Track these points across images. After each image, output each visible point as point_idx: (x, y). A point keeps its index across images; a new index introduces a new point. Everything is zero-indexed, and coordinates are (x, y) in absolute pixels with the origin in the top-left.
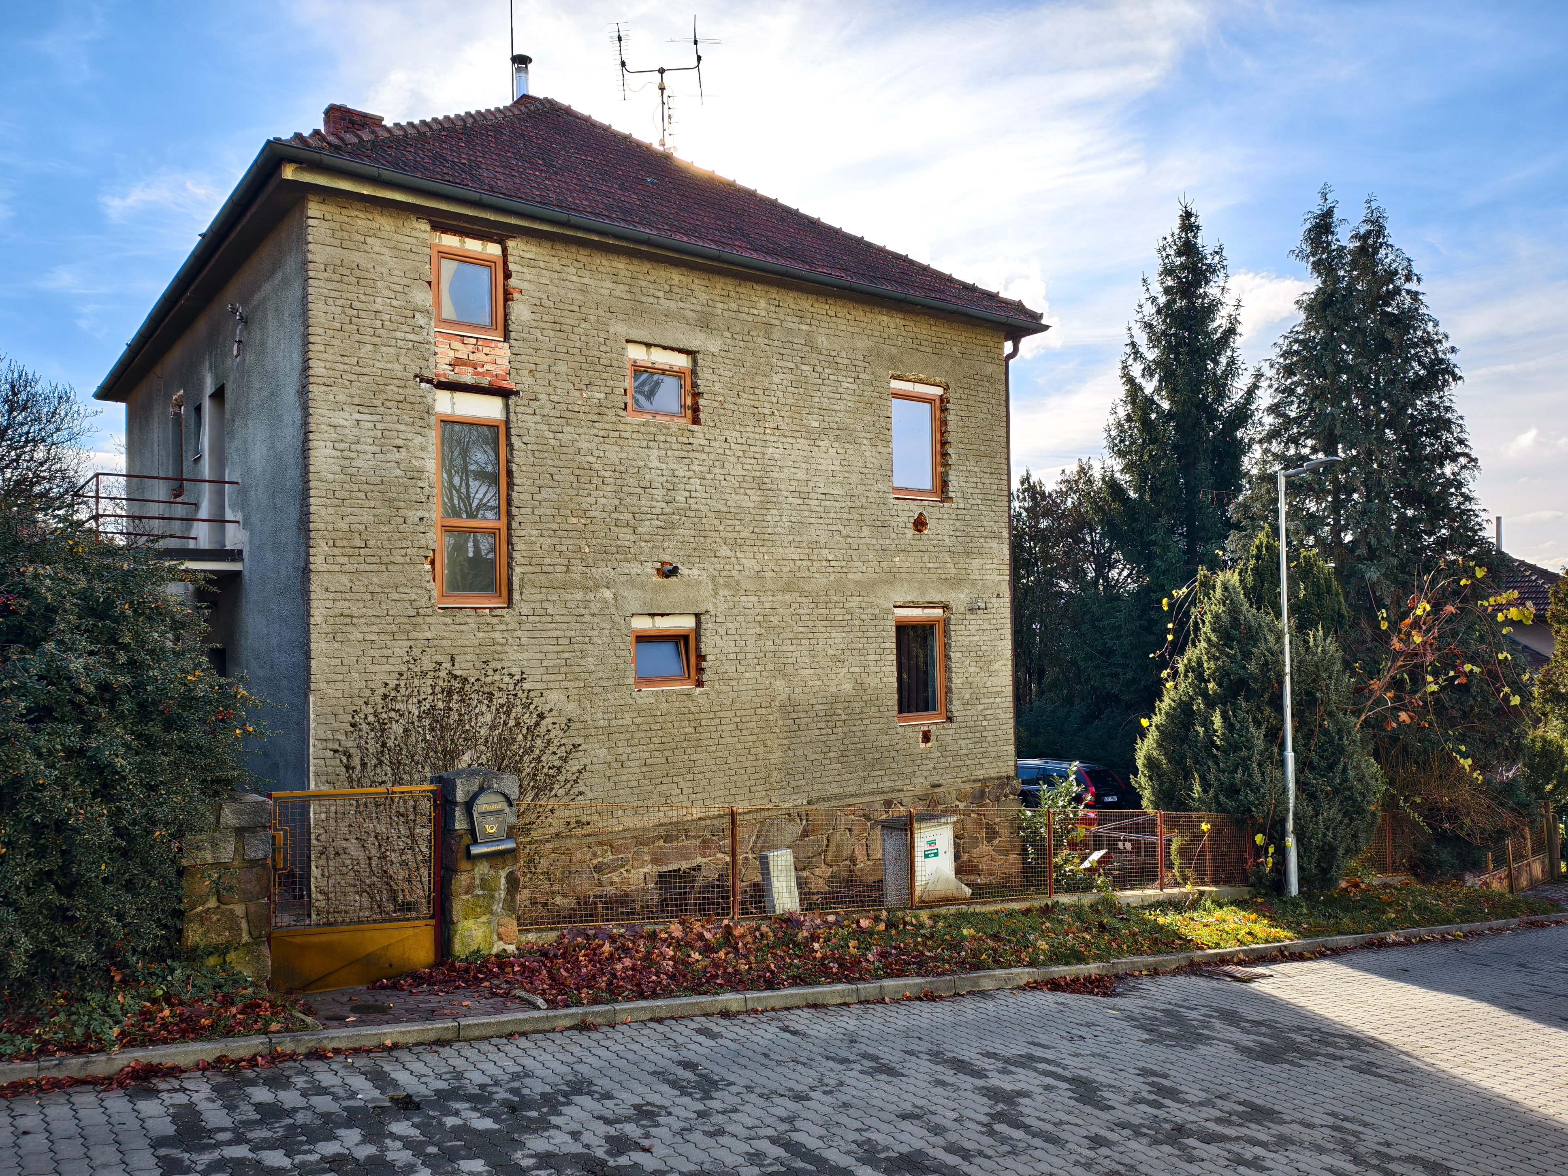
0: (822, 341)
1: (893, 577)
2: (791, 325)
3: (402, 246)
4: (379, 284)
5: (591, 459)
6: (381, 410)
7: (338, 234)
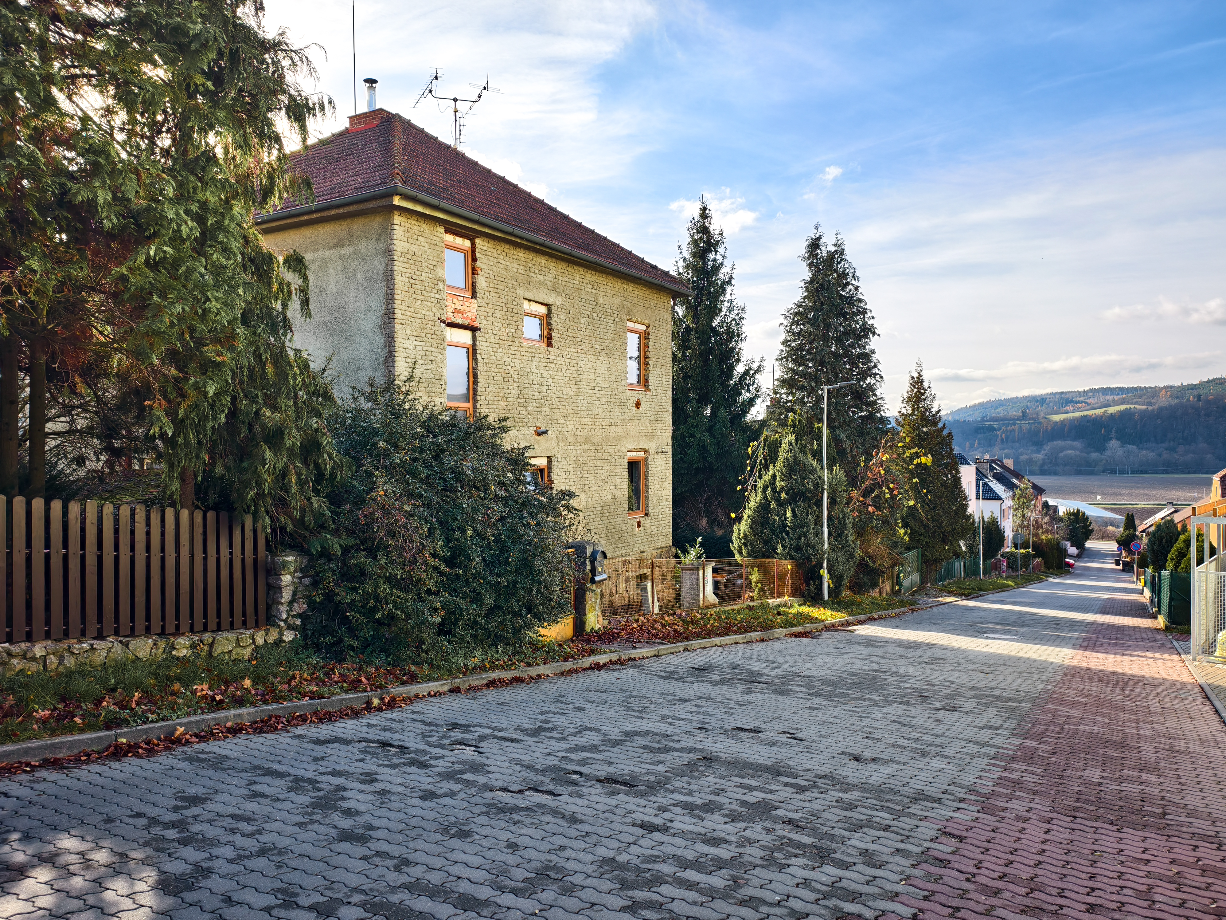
0: (601, 299)
1: (627, 435)
2: (589, 290)
3: (433, 242)
4: (424, 265)
5: (509, 368)
6: (424, 339)
7: (406, 235)
